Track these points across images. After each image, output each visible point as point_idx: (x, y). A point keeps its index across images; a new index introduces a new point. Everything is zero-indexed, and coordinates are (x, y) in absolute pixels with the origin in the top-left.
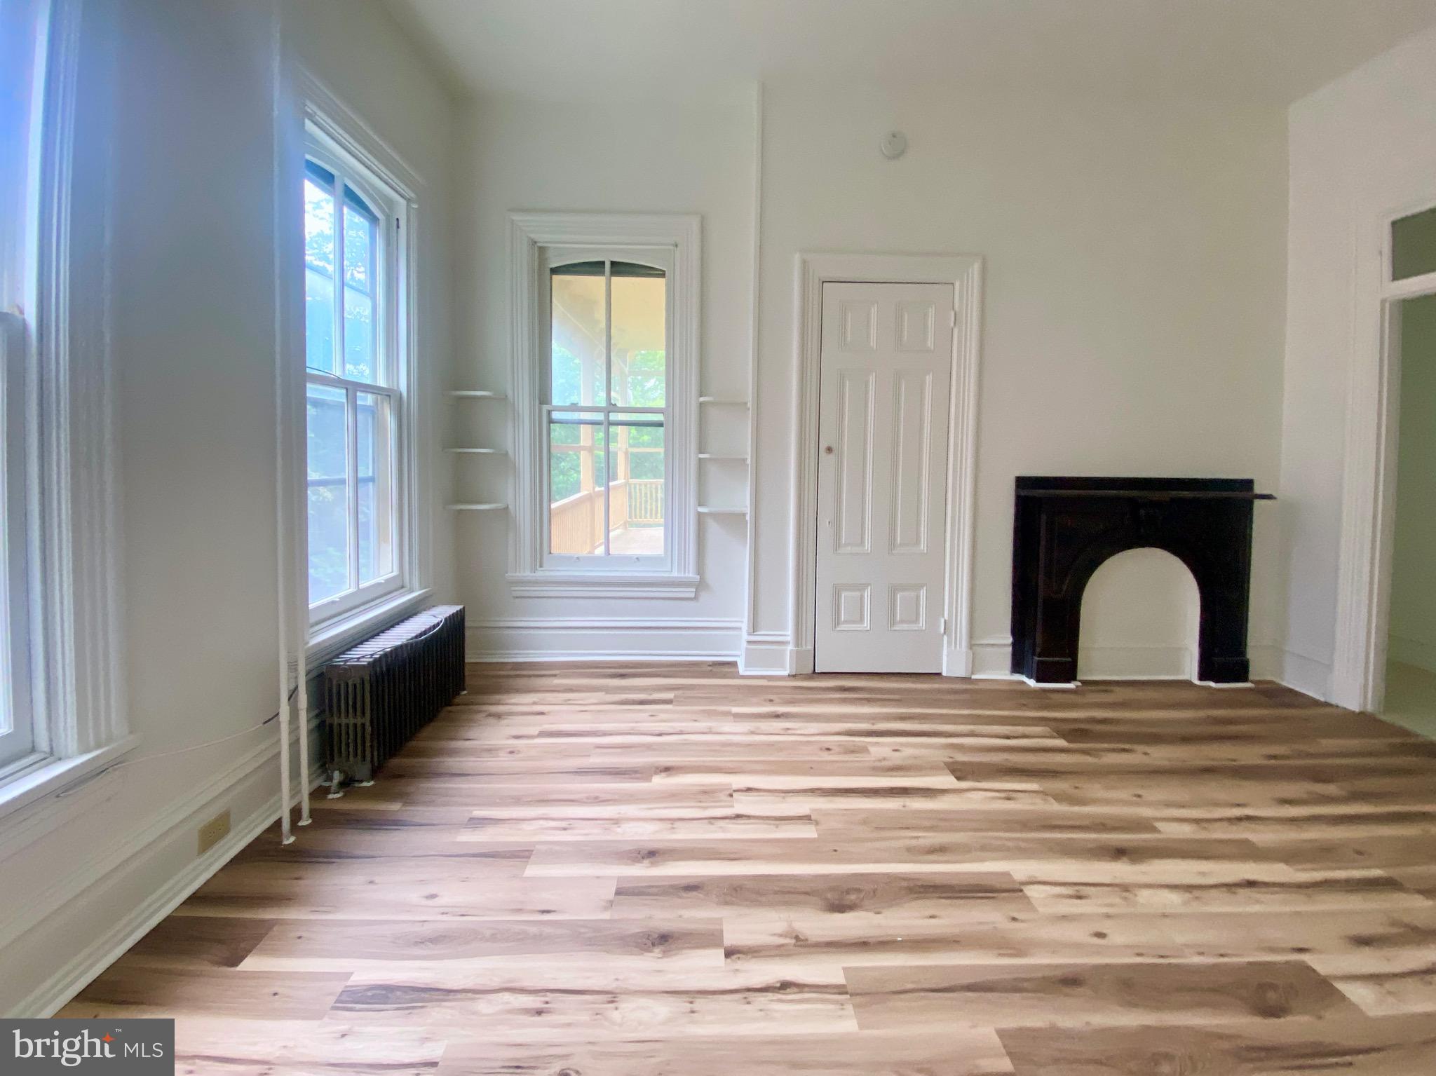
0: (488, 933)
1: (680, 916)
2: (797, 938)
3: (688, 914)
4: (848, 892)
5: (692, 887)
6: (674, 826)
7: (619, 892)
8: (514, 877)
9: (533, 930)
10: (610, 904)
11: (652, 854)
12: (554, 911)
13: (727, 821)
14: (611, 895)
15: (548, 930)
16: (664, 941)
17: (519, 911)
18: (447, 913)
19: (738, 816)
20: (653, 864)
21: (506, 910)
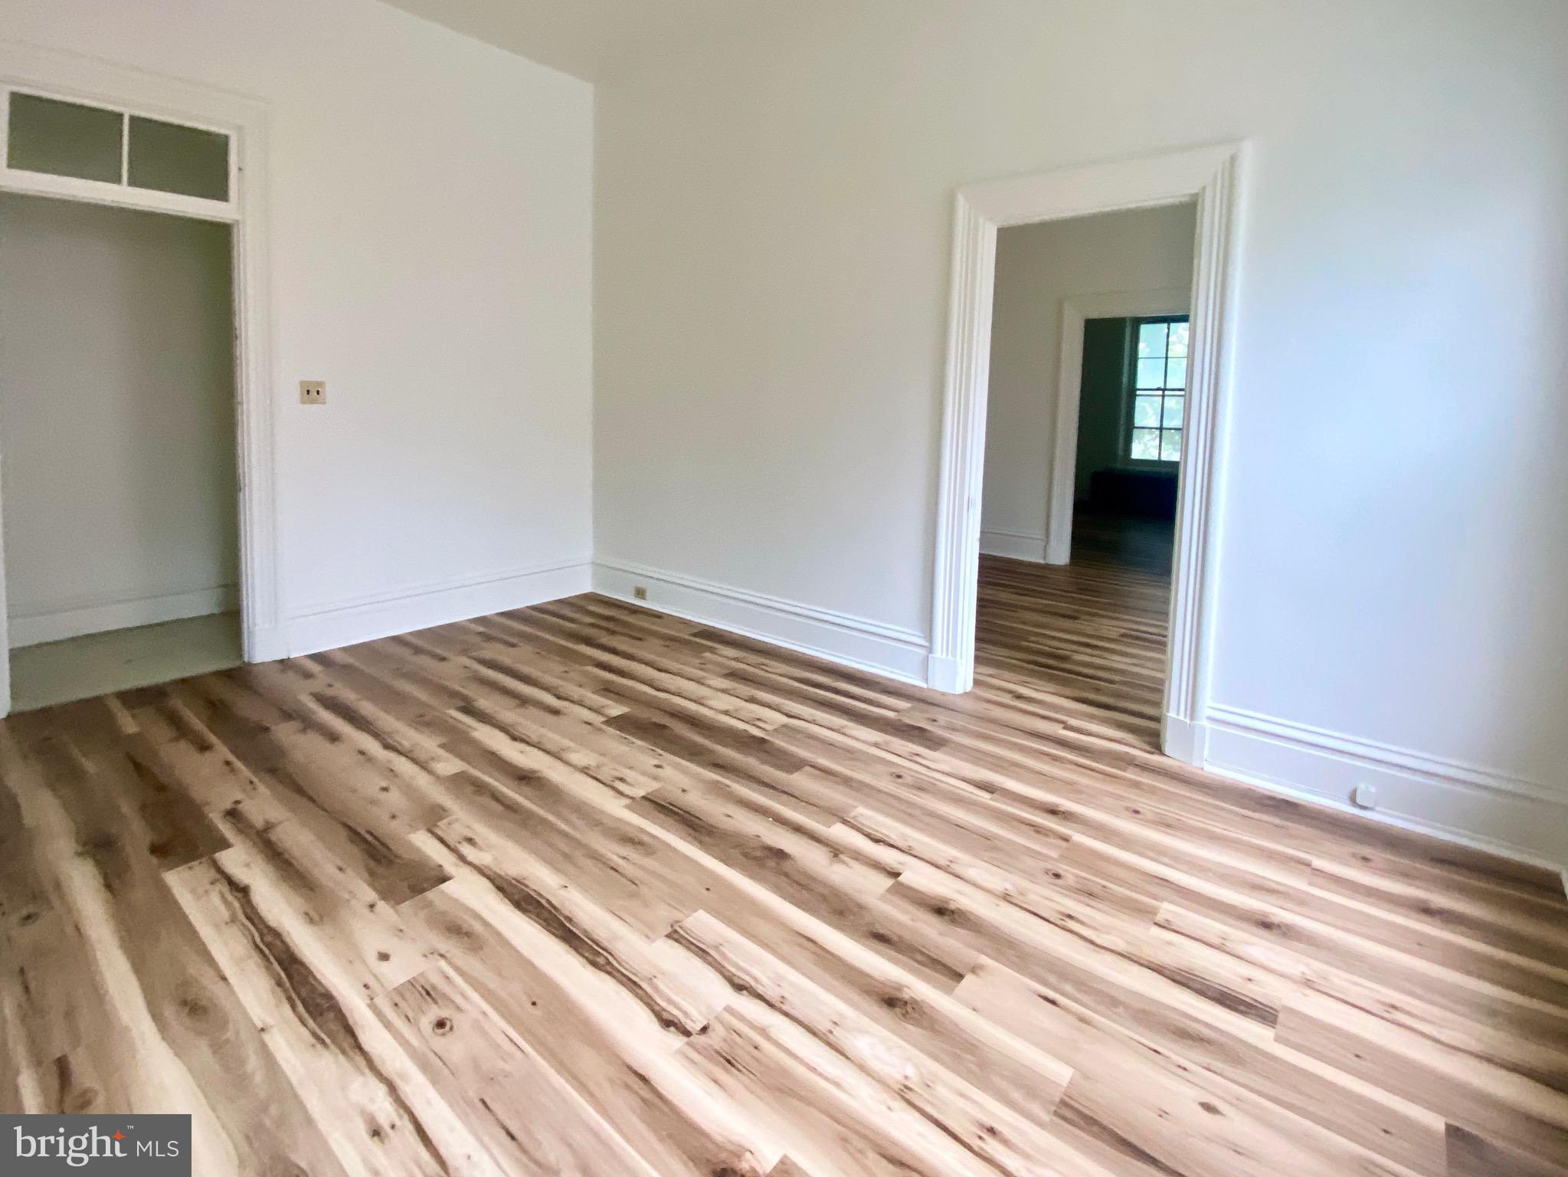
0: (1121, 1010)
1: (913, 920)
2: (836, 856)
3: (904, 918)
4: (755, 858)
5: (880, 938)
6: (830, 1026)
7: (959, 977)
8: (1088, 1078)
9: (1068, 988)
10: (975, 969)
11: (892, 1001)
12: (1040, 996)
13: (760, 990)
14: (969, 978)
15: (1052, 979)
16: (941, 910)
17: (1083, 1020)
18: (1179, 1066)
19: (739, 987)
20: (899, 988)
21: (1099, 1029)
